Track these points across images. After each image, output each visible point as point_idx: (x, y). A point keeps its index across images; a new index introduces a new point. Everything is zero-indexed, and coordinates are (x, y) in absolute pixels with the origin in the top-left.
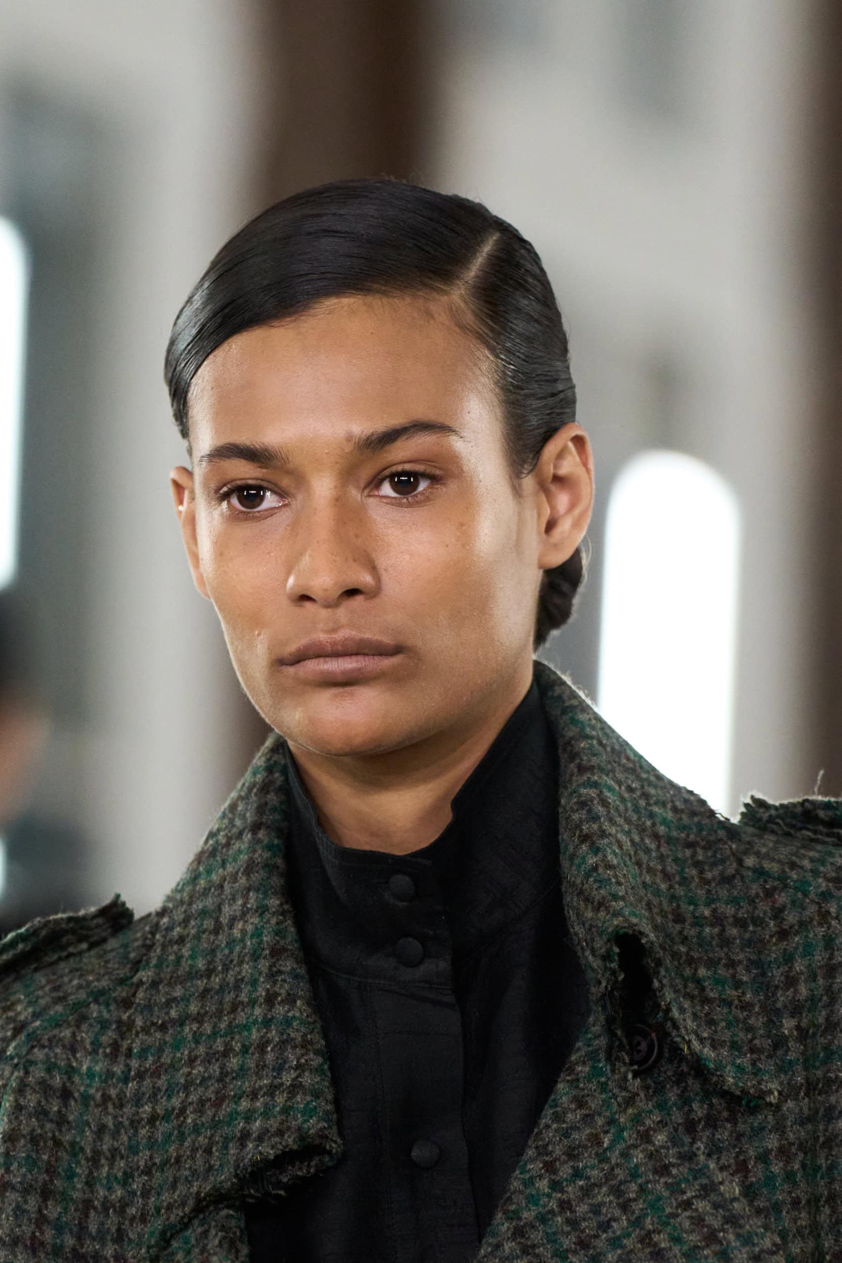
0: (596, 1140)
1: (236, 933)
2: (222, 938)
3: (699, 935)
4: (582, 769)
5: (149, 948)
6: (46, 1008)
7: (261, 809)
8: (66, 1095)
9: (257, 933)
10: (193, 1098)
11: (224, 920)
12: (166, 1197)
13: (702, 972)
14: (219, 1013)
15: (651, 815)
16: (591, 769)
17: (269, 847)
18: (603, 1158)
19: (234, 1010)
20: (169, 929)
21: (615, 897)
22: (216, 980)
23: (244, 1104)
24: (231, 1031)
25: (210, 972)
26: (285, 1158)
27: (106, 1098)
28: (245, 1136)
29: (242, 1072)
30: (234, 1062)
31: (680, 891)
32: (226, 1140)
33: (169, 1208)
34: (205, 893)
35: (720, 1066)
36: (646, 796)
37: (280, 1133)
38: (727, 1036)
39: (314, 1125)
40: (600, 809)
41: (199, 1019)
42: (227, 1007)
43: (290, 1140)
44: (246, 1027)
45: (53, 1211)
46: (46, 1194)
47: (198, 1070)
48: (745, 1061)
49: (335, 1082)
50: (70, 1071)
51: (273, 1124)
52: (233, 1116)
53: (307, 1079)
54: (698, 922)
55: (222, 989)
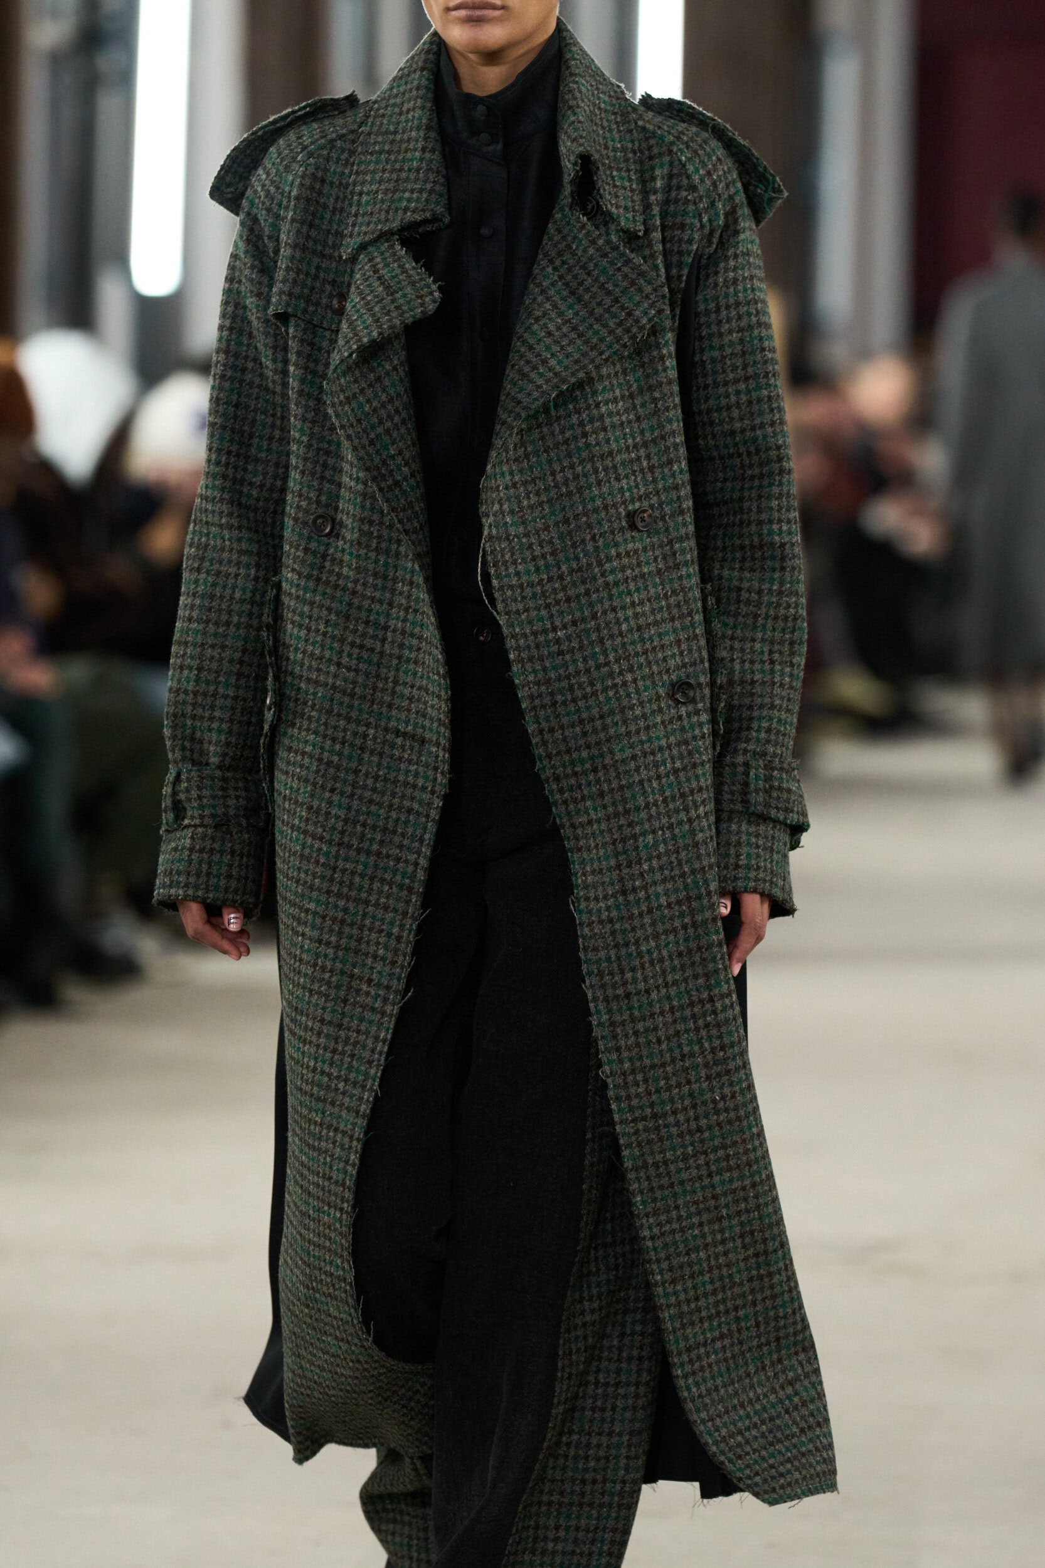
0: (569, 247)
1: (410, 116)
2: (403, 118)
3: (615, 156)
4: (571, 75)
5: (368, 117)
6: (317, 140)
7: (425, 61)
8: (323, 181)
9: (420, 119)
10: (382, 187)
11: (405, 109)
12: (364, 228)
13: (615, 173)
14: (399, 152)
15: (599, 98)
16: (575, 75)
17: (428, 79)
18: (574, 254)
19: (406, 152)
20: (378, 110)
21: (581, 137)
22: (398, 137)
23: (407, 195)
24: (404, 161)
25: (395, 133)
26: (425, 221)
27: (341, 184)
28: (406, 210)
29: (407, 179)
30: (404, 175)
31: (608, 135)
32: (397, 210)
33: (365, 233)
34: (397, 95)
35: (619, 217)
36: (597, 89)
37: (423, 210)
38: (623, 203)
39: (439, 209)
40: (578, 95)
41: (389, 152)
42: (403, 150)
43: (428, 215)
44: (412, 160)
45: (313, 233)
46: (311, 225)
47: (386, 175)
48: (630, 215)
49: (449, 191)
50: (326, 170)
51: (420, 206)
52: (401, 199)
53: (437, 188)
54: (615, 150)
55: (401, 141)
